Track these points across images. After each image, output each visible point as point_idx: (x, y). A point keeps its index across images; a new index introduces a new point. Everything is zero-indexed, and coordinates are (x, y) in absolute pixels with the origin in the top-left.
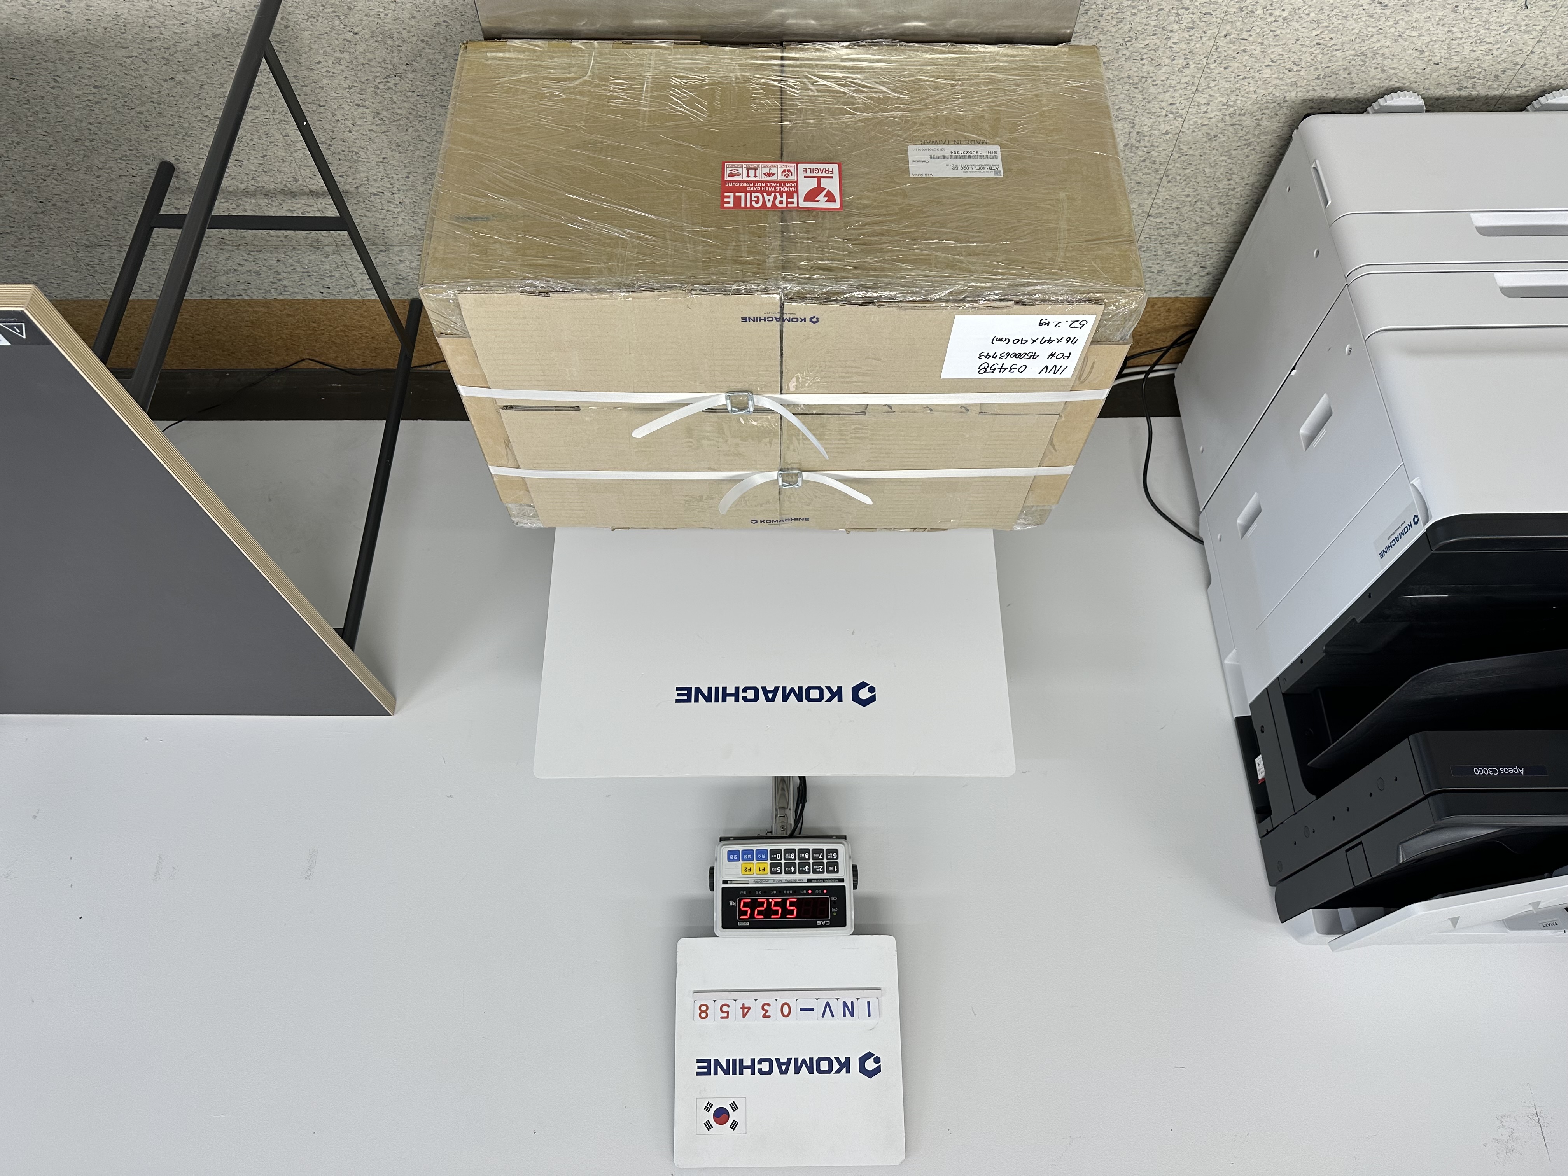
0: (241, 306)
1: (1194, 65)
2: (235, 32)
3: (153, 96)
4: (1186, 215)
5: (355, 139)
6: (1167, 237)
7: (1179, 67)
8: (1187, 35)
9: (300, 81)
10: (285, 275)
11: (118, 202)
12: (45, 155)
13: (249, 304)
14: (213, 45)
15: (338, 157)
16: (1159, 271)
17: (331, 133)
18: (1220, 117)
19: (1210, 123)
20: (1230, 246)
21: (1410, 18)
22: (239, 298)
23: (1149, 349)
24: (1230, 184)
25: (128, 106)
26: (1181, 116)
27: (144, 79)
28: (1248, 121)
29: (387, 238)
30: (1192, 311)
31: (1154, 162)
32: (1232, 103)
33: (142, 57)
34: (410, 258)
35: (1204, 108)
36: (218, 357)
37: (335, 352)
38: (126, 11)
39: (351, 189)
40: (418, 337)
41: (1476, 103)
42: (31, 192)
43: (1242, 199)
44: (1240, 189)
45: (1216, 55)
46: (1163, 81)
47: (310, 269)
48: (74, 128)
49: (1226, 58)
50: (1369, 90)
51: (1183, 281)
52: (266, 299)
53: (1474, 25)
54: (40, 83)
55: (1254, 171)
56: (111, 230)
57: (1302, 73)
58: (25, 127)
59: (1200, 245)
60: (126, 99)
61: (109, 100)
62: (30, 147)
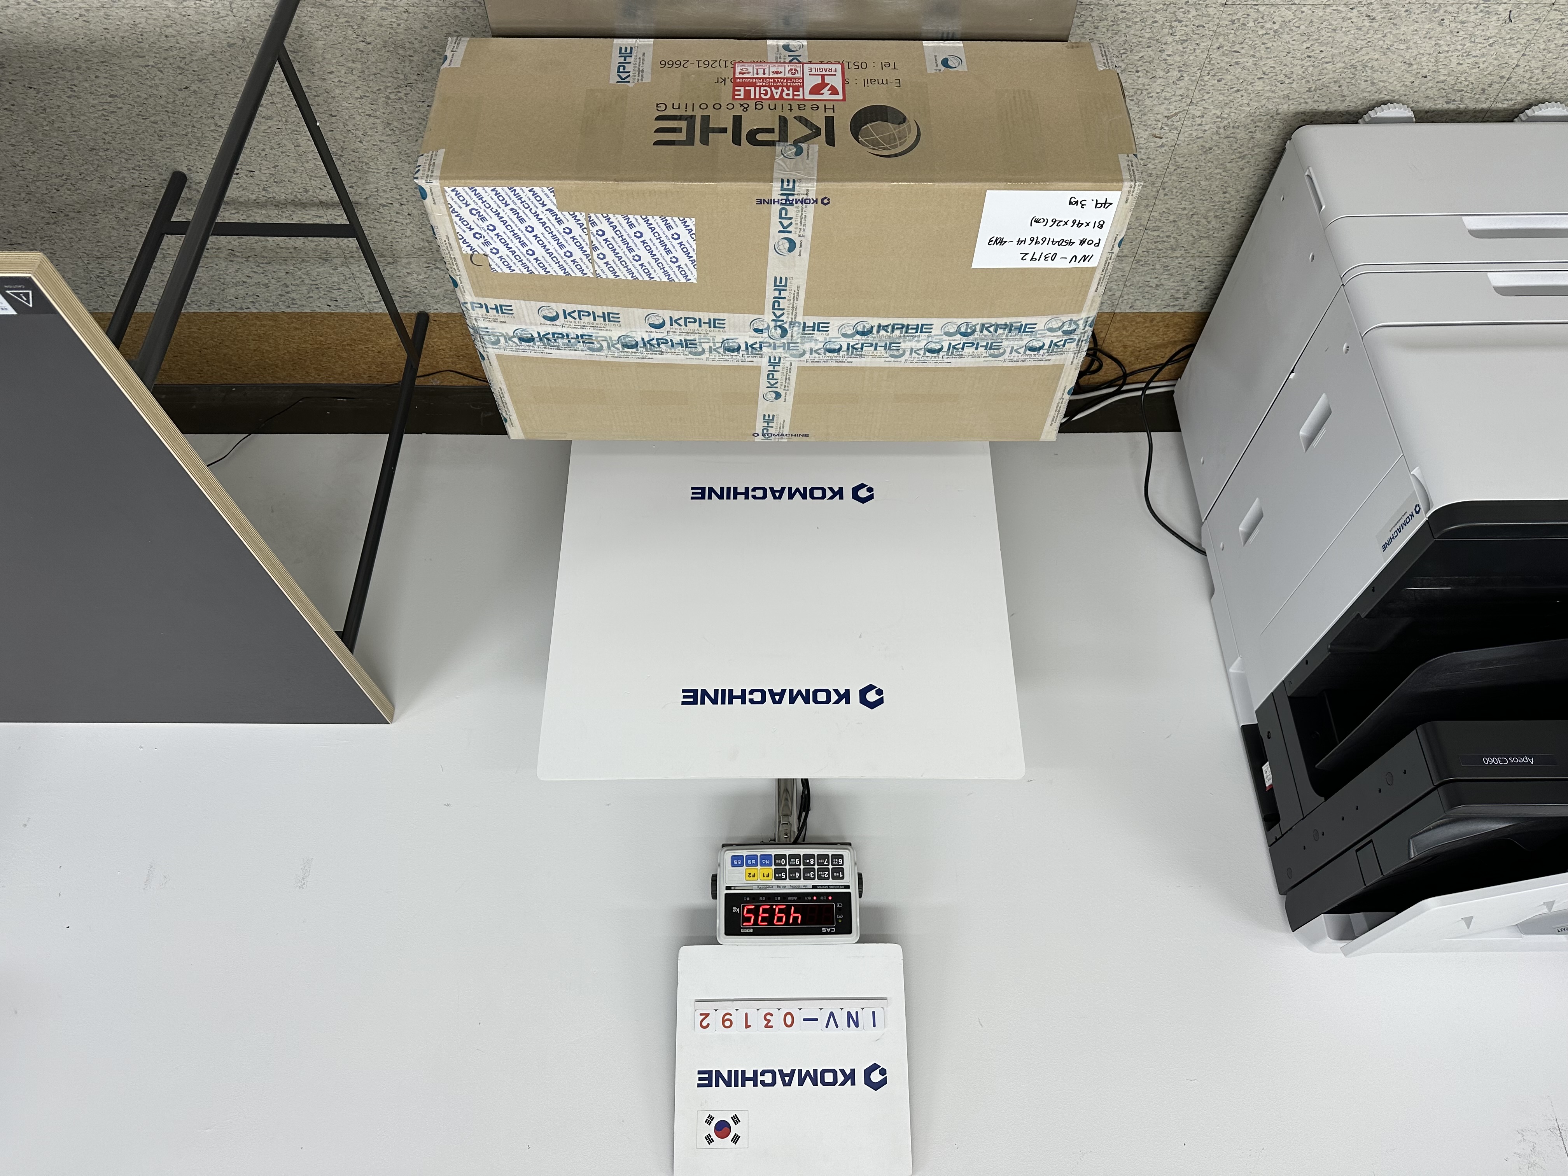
0: (249, 320)
1: (1188, 78)
2: (250, 42)
3: (169, 106)
4: (1183, 228)
5: (365, 149)
6: (1165, 250)
7: (1174, 79)
8: (1180, 48)
9: (312, 91)
10: (293, 288)
11: (130, 213)
12: (60, 166)
13: (257, 318)
14: (228, 54)
15: (348, 167)
16: (1157, 285)
17: (342, 144)
18: (1215, 129)
19: (1204, 136)
20: (1227, 260)
21: (1398, 31)
22: (247, 311)
23: (1148, 365)
24: (1225, 197)
25: (142, 115)
26: (1176, 129)
27: (160, 88)
28: (1242, 134)
29: (395, 250)
30: (1190, 326)
31: (1150, 175)
32: (1226, 116)
33: (157, 66)
34: (417, 270)
35: (1198, 121)
36: (225, 371)
37: (342, 367)
38: (143, 20)
39: (360, 200)
40: (424, 351)
41: (1465, 116)
42: (44, 202)
43: (1237, 212)
44: (1235, 202)
45: (1209, 67)
46: (1158, 93)
47: (318, 282)
48: (89, 138)
49: (1220, 71)
50: (1359, 103)
51: (1181, 296)
52: (273, 311)
53: (1461, 38)
54: (57, 92)
55: (1248, 184)
56: (123, 241)
57: (1294, 86)
58: (40, 136)
59: (1198, 259)
60: (141, 109)
61: (124, 110)
62: (45, 156)
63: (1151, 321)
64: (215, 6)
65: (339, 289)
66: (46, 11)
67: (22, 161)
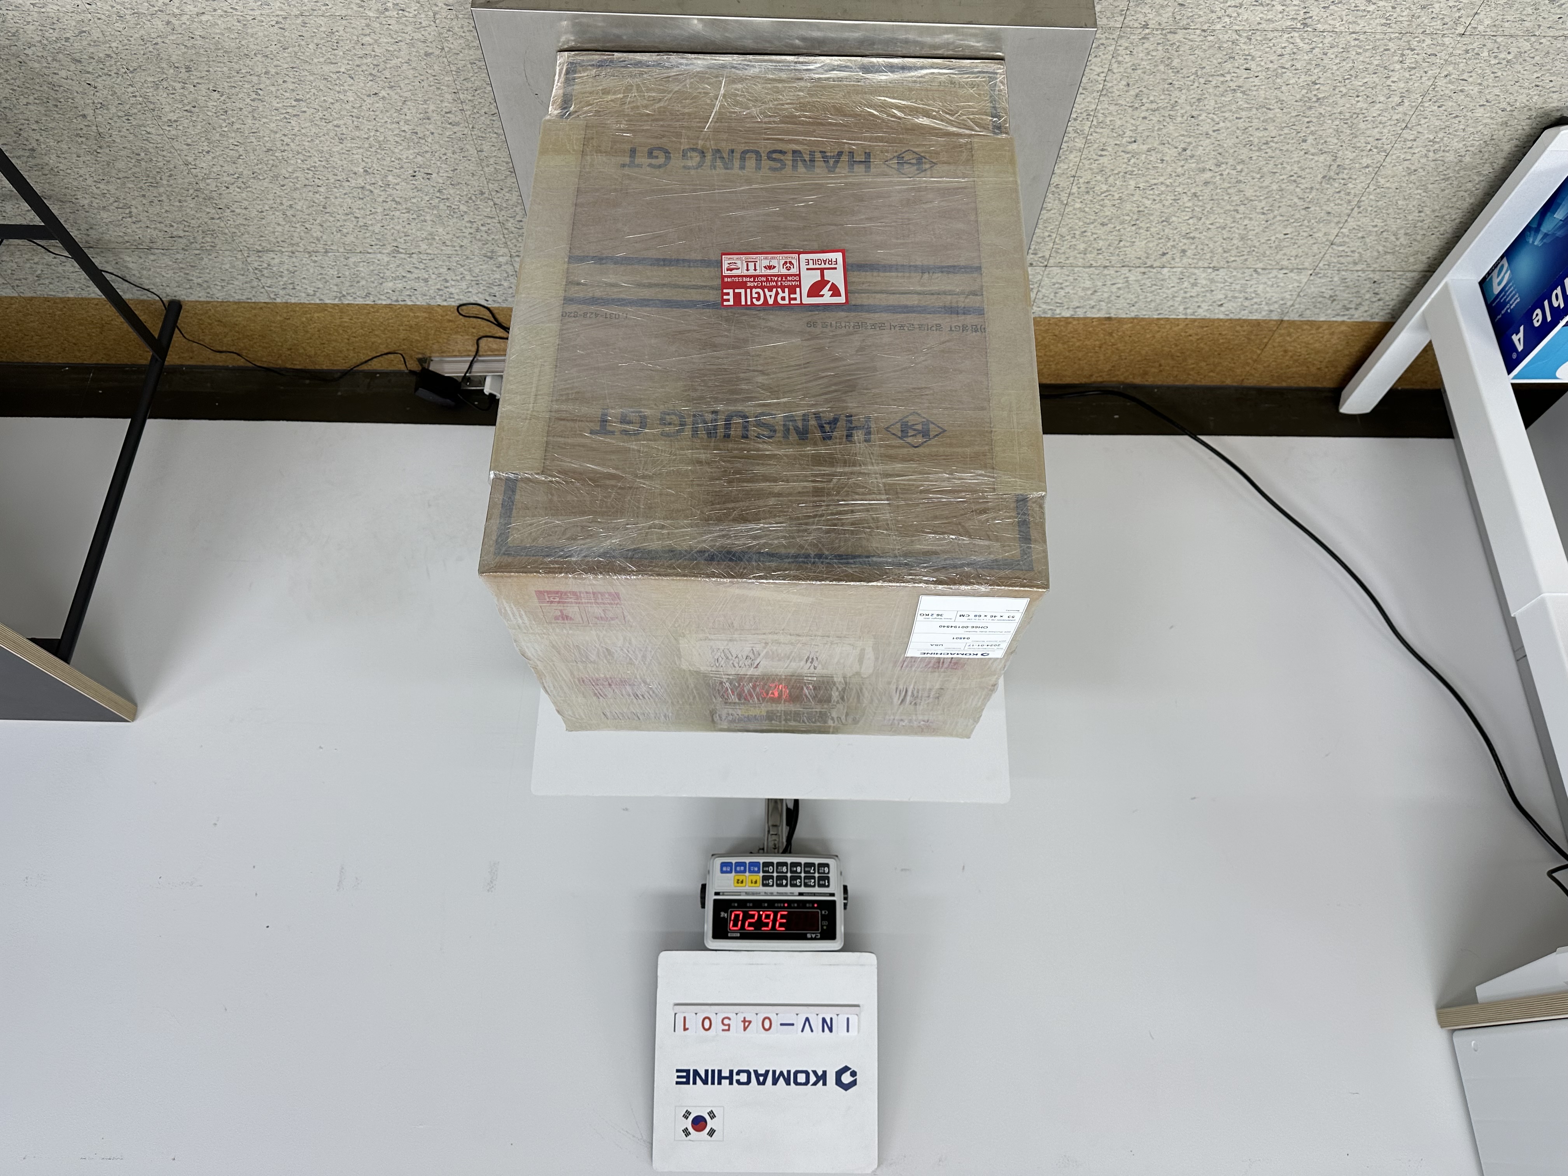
0: (403, 311)
1: (1409, 103)
3: (355, 111)
4: (1370, 244)
6: (1346, 264)
7: (1393, 104)
8: (1407, 75)
10: (453, 283)
12: (233, 165)
13: (411, 309)
16: (1331, 296)
18: (1424, 152)
19: (1412, 158)
22: (402, 303)
25: (325, 119)
26: (1385, 151)
27: (348, 94)
28: (1450, 157)
30: (1356, 334)
31: (1349, 194)
32: (1439, 140)
33: (350, 72)
35: (1409, 144)
38: (341, 28)
42: (212, 198)
45: (1432, 93)
46: (1374, 117)
47: (479, 278)
48: (267, 139)
49: (1443, 97)
51: (1353, 306)
52: (429, 304)
54: (240, 96)
58: (217, 137)
59: (1378, 273)
60: (325, 113)
61: (308, 113)
62: (219, 156)
63: (1318, 329)
64: (419, 16)
65: (500, 285)
66: (241, 18)
67: (195, 159)
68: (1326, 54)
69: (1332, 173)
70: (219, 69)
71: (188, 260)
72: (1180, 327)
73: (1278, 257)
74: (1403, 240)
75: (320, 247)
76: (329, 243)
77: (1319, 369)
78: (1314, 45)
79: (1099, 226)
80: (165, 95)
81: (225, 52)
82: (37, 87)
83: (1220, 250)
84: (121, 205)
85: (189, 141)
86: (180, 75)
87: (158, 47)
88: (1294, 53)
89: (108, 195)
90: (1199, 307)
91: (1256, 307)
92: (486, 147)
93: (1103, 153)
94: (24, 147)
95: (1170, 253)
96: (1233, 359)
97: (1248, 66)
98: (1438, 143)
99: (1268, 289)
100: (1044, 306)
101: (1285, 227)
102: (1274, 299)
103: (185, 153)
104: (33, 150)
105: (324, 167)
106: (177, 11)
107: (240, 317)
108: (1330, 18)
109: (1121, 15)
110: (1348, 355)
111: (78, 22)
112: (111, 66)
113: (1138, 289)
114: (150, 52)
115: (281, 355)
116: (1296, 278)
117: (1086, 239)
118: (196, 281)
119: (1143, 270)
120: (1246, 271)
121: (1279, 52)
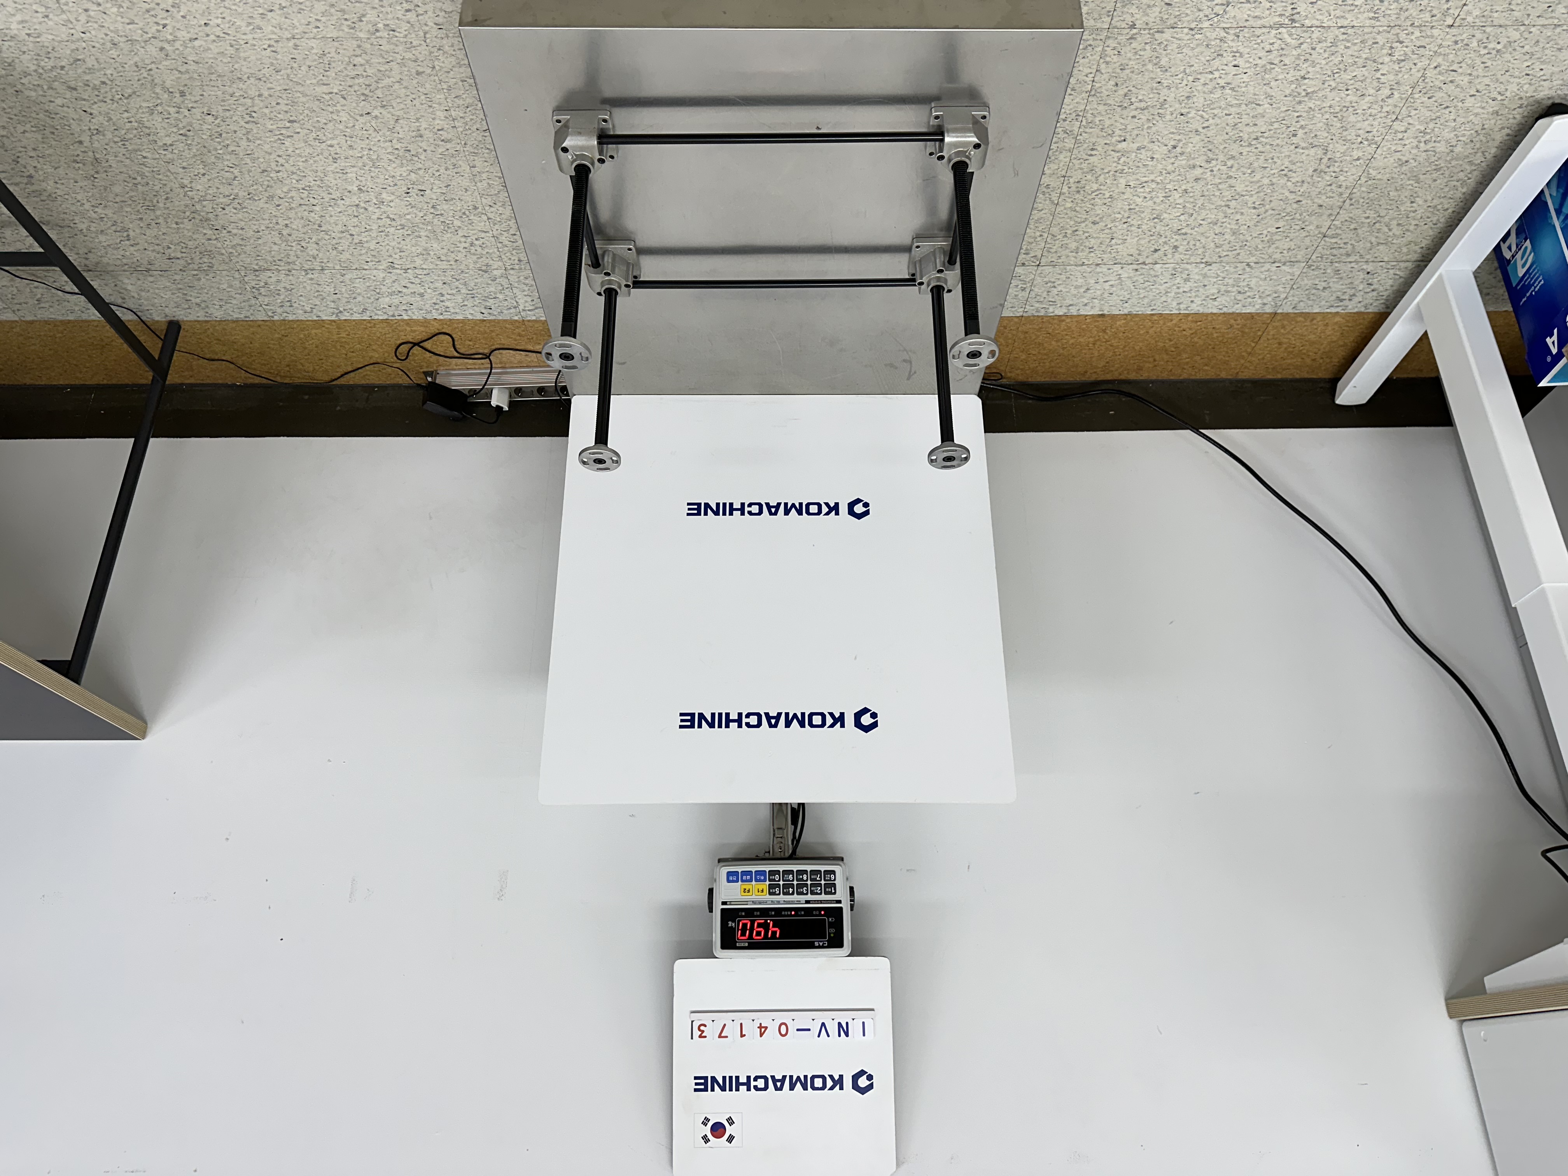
0: (399, 325)
1: (1399, 95)
2: (440, 70)
3: (348, 130)
4: (1362, 236)
6: (1339, 256)
7: (1383, 97)
8: (1396, 67)
10: (449, 297)
11: (294, 229)
12: (228, 186)
13: (408, 324)
16: (1324, 288)
18: (1415, 143)
19: (1403, 149)
22: (399, 318)
24: (1412, 207)
25: (319, 140)
26: (1376, 143)
27: (341, 114)
28: (1441, 148)
30: (1350, 325)
31: (1340, 186)
32: (1429, 131)
33: (342, 93)
35: (1400, 136)
36: (369, 373)
38: (332, 50)
42: (207, 220)
43: (1422, 220)
44: (1421, 211)
45: (1422, 85)
46: (1364, 110)
47: (475, 291)
48: (262, 160)
49: (1432, 88)
51: (1347, 297)
52: (425, 318)
54: (234, 119)
55: (1438, 195)
56: (283, 255)
57: (1505, 102)
58: (213, 159)
59: (1371, 264)
60: (318, 133)
61: (301, 134)
62: (215, 178)
63: (1312, 320)
64: (409, 36)
65: (494, 298)
66: (234, 43)
67: (191, 182)
68: (1314, 49)
69: (1323, 167)
70: (213, 93)
71: (186, 280)
72: (1174, 322)
73: (1270, 250)
74: (1397, 231)
75: (317, 265)
76: (325, 261)
77: (1314, 360)
78: (1302, 40)
79: (1091, 225)
80: (160, 120)
81: (219, 76)
82: (34, 115)
83: (1212, 245)
84: (118, 229)
85: (184, 164)
86: (175, 100)
87: (151, 72)
88: (1282, 49)
89: (105, 219)
90: (1192, 301)
91: (1249, 300)
92: (476, 163)
93: (1093, 153)
94: (22, 174)
95: (1163, 250)
96: (1227, 352)
97: (1235, 63)
98: (1429, 134)
99: (1261, 282)
100: (1037, 305)
101: (1277, 220)
102: (1267, 293)
103: (181, 176)
104: (30, 176)
105: (319, 186)
106: (170, 37)
107: (238, 335)
108: (1318, 13)
109: (1108, 16)
110: (1341, 346)
111: (72, 51)
112: (106, 92)
113: (1131, 285)
114: (144, 78)
115: (280, 372)
116: (1289, 271)
117: (1077, 238)
118: (194, 301)
119: (1135, 267)
120: (1239, 265)
121: (1267, 49)
